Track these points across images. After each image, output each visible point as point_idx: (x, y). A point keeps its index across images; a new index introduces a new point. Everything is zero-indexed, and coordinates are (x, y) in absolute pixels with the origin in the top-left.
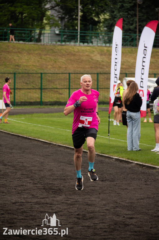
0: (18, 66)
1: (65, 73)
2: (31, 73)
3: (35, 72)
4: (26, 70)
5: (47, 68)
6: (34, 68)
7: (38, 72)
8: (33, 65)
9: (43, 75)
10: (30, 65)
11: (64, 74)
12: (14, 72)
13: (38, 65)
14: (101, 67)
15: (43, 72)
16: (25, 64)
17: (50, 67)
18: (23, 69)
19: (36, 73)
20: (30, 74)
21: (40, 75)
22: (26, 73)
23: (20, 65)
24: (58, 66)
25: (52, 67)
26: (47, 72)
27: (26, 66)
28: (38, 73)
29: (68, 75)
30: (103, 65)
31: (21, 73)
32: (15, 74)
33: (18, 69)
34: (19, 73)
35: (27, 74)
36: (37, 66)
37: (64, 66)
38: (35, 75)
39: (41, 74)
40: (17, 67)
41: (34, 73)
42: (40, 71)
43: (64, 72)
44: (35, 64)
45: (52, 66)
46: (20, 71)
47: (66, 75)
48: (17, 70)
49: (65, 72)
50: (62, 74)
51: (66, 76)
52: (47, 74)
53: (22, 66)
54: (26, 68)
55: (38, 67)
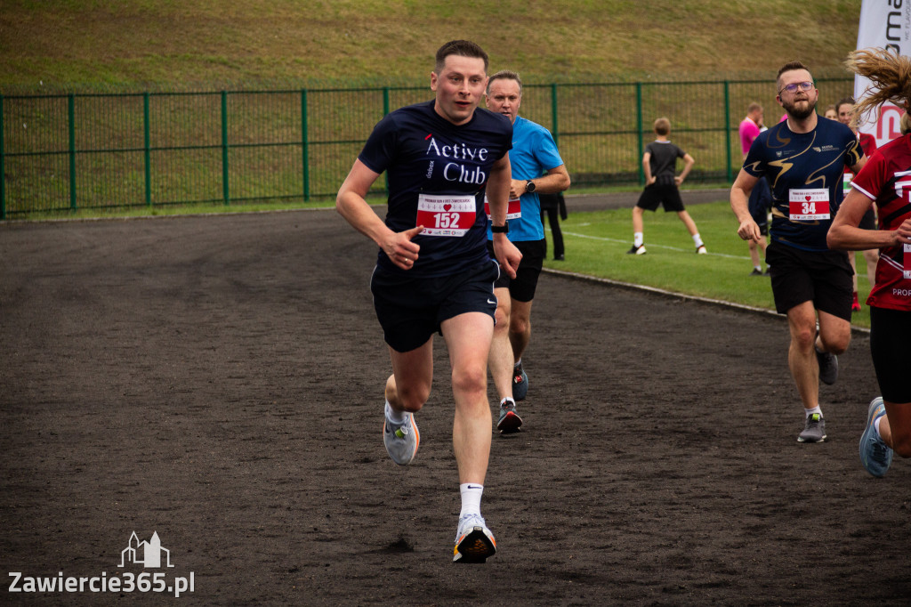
0: (562, 62)
1: (711, 83)
2: (604, 85)
3: (617, 81)
4: (589, 74)
5: (656, 67)
6: (616, 69)
7: (627, 81)
8: (611, 60)
9: (644, 90)
10: (602, 60)
11: (709, 85)
12: (553, 81)
13: (626, 58)
14: (822, 59)
15: (641, 80)
16: (584, 56)
17: (664, 63)
18: (578, 71)
19: (622, 82)
20: (602, 88)
21: (632, 89)
22: (589, 85)
23: (570, 60)
24: (688, 60)
25: (670, 63)
26: (656, 81)
27: (590, 62)
28: (629, 84)
29: (720, 87)
30: (830, 55)
31: (573, 85)
32: (553, 86)
33: (563, 73)
34: (568, 85)
35: (592, 89)
36: (624, 62)
37: (710, 61)
38: (617, 90)
39: (638, 85)
40: (560, 67)
41: (613, 85)
42: (633, 78)
43: (709, 80)
44: (616, 57)
45: (670, 60)
46: (571, 79)
47: (714, 87)
48: (561, 76)
49: (713, 78)
50: (704, 85)
51: (717, 90)
52: (656, 86)
53: (575, 63)
54: (588, 69)
55: (625, 66)
